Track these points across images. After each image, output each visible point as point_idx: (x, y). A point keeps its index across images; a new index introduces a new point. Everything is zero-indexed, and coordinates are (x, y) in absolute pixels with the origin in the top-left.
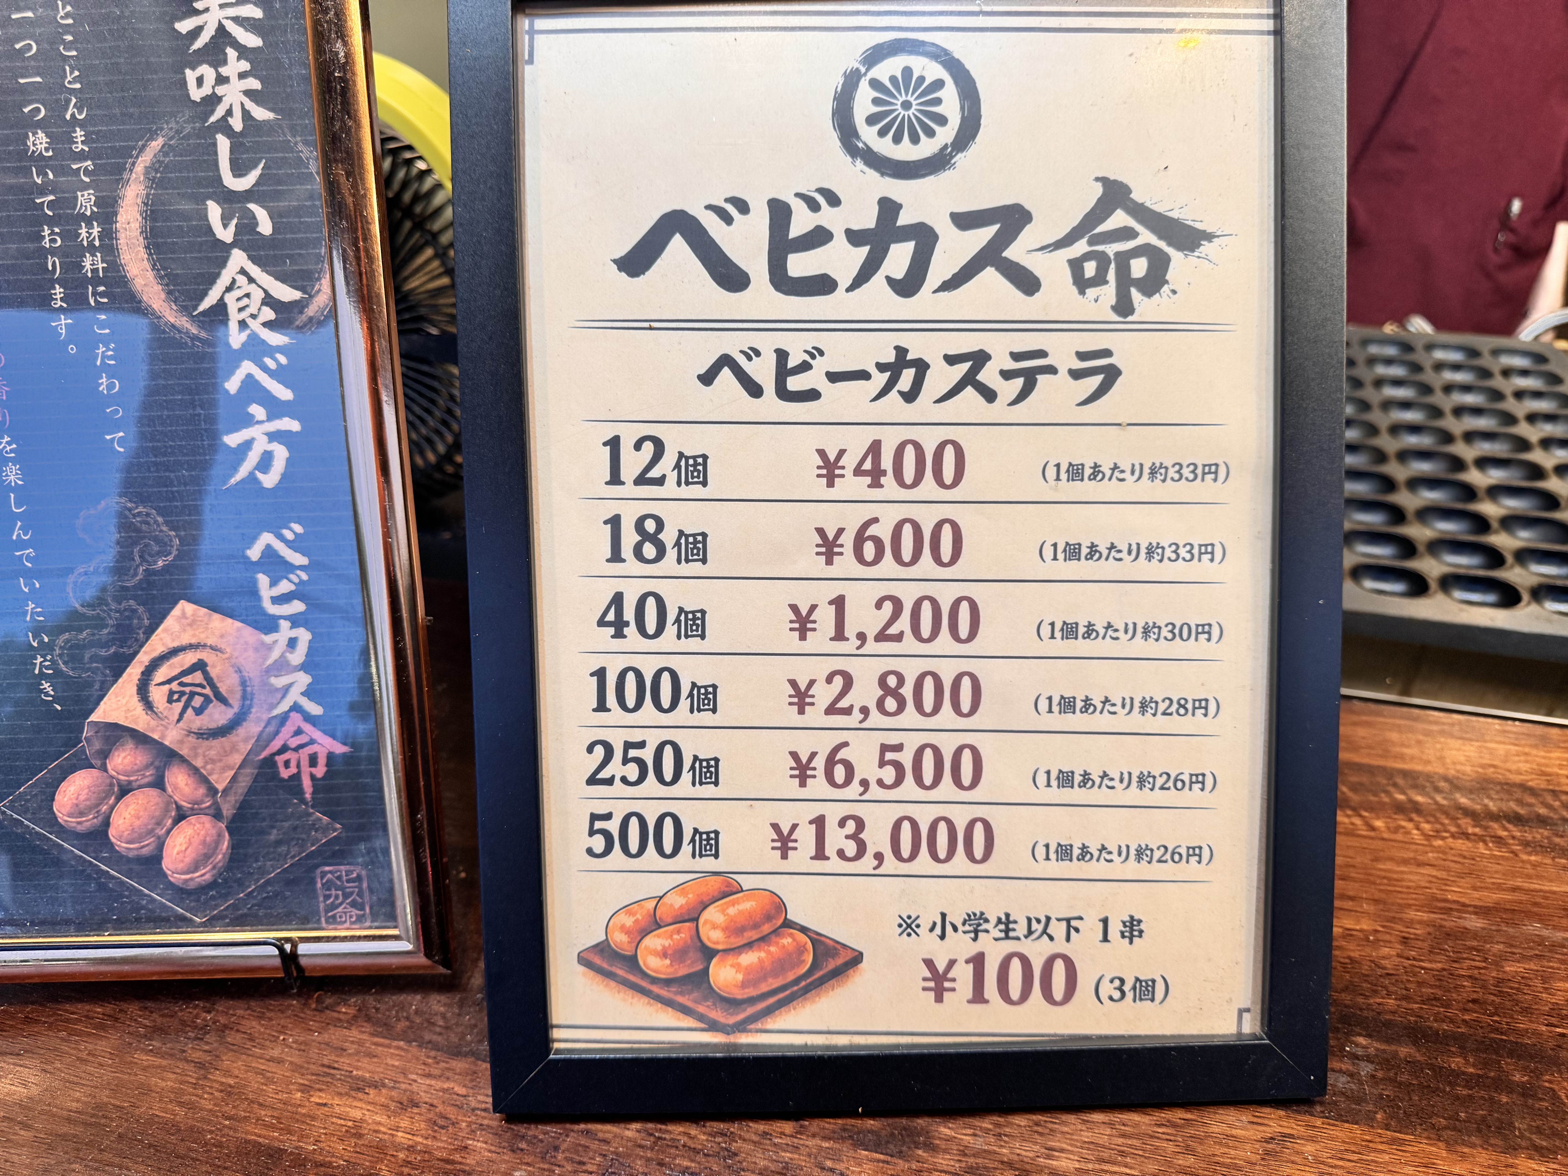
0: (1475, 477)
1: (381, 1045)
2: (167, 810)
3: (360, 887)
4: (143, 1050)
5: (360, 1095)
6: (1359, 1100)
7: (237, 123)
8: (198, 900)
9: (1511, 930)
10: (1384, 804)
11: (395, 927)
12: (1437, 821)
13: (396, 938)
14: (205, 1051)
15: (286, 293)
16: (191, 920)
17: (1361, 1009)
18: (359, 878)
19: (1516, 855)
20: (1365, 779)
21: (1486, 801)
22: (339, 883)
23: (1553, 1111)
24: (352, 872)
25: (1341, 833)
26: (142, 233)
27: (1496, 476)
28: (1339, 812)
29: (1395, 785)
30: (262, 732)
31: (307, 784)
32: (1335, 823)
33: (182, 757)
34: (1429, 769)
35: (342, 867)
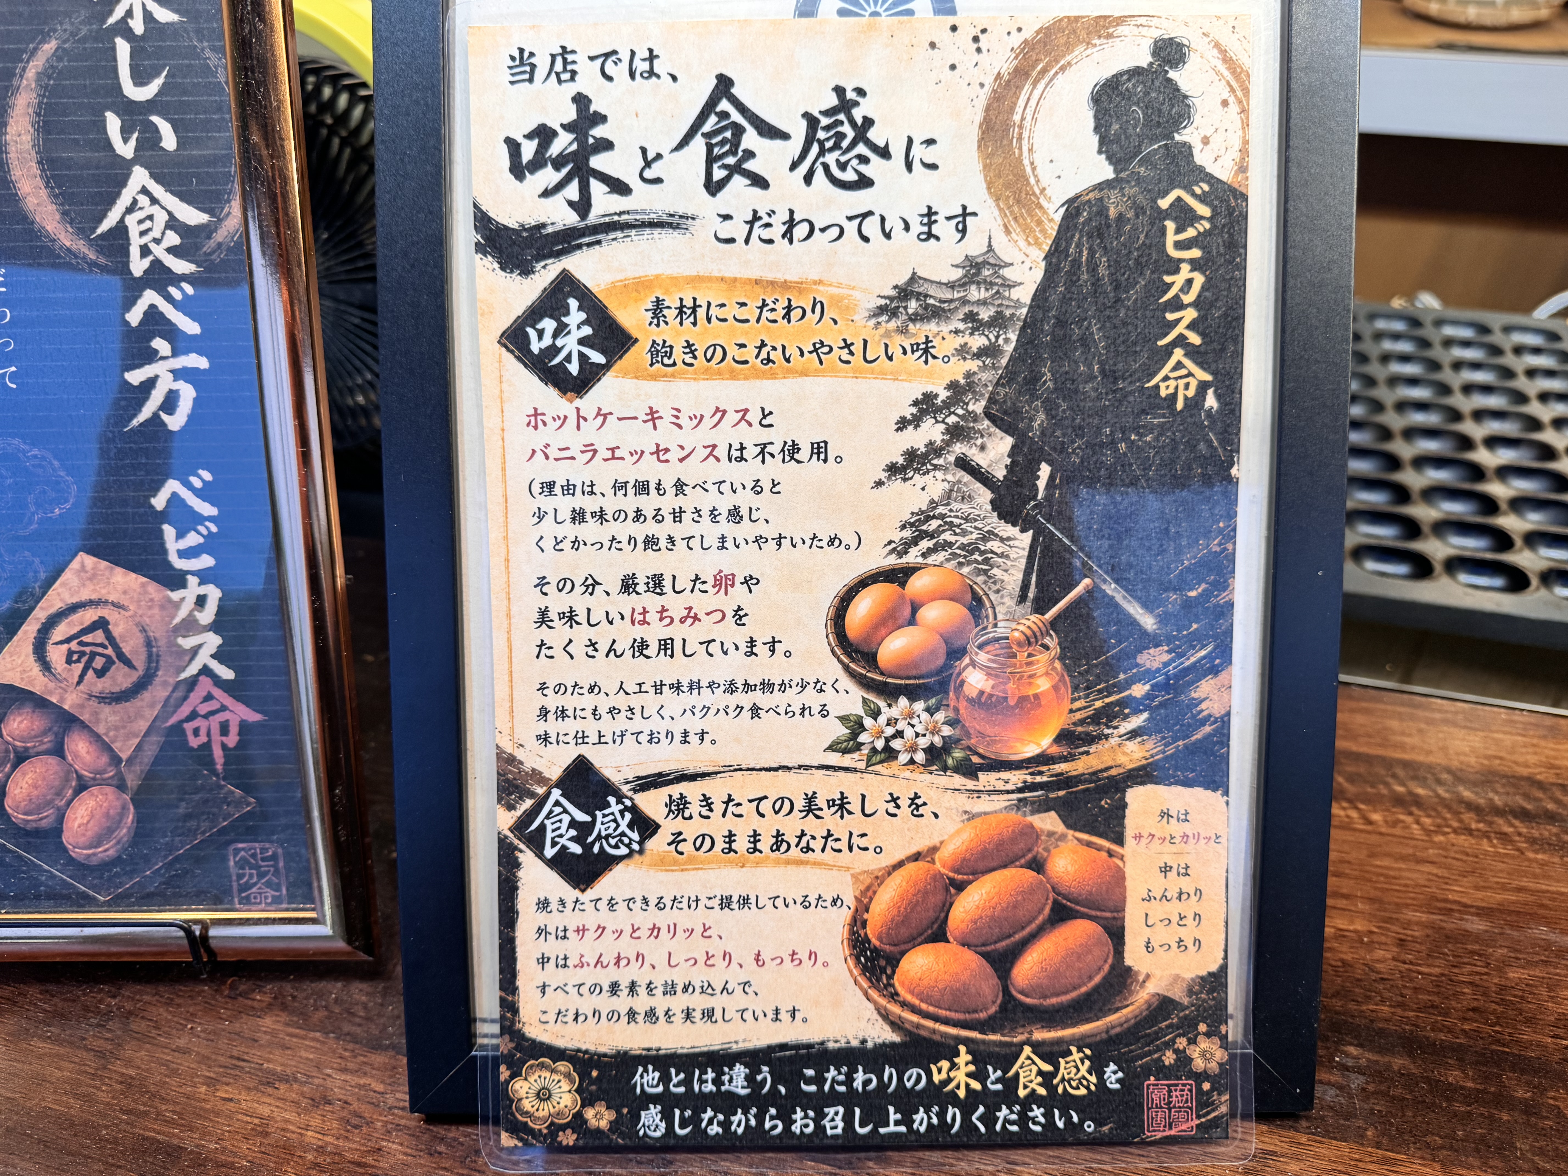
0: (1483, 457)
1: (296, 1036)
2: (67, 780)
3: (276, 867)
4: (40, 1037)
5: (270, 1090)
6: (1349, 1116)
7: (138, 26)
8: (101, 878)
9: (1515, 933)
10: (1383, 796)
11: (313, 910)
12: (1439, 815)
13: (313, 921)
14: (107, 1039)
15: (192, 216)
16: (95, 899)
17: (1353, 1016)
18: (274, 857)
19: (1523, 853)
20: (1362, 769)
21: (1491, 795)
22: (253, 861)
23: (1558, 1130)
24: (267, 850)
25: (1336, 827)
26: (33, 146)
27: (1505, 456)
28: (1334, 804)
29: (1394, 776)
30: (169, 697)
31: (218, 754)
32: (1328, 815)
33: (82, 722)
34: (1431, 759)
35: (257, 845)
